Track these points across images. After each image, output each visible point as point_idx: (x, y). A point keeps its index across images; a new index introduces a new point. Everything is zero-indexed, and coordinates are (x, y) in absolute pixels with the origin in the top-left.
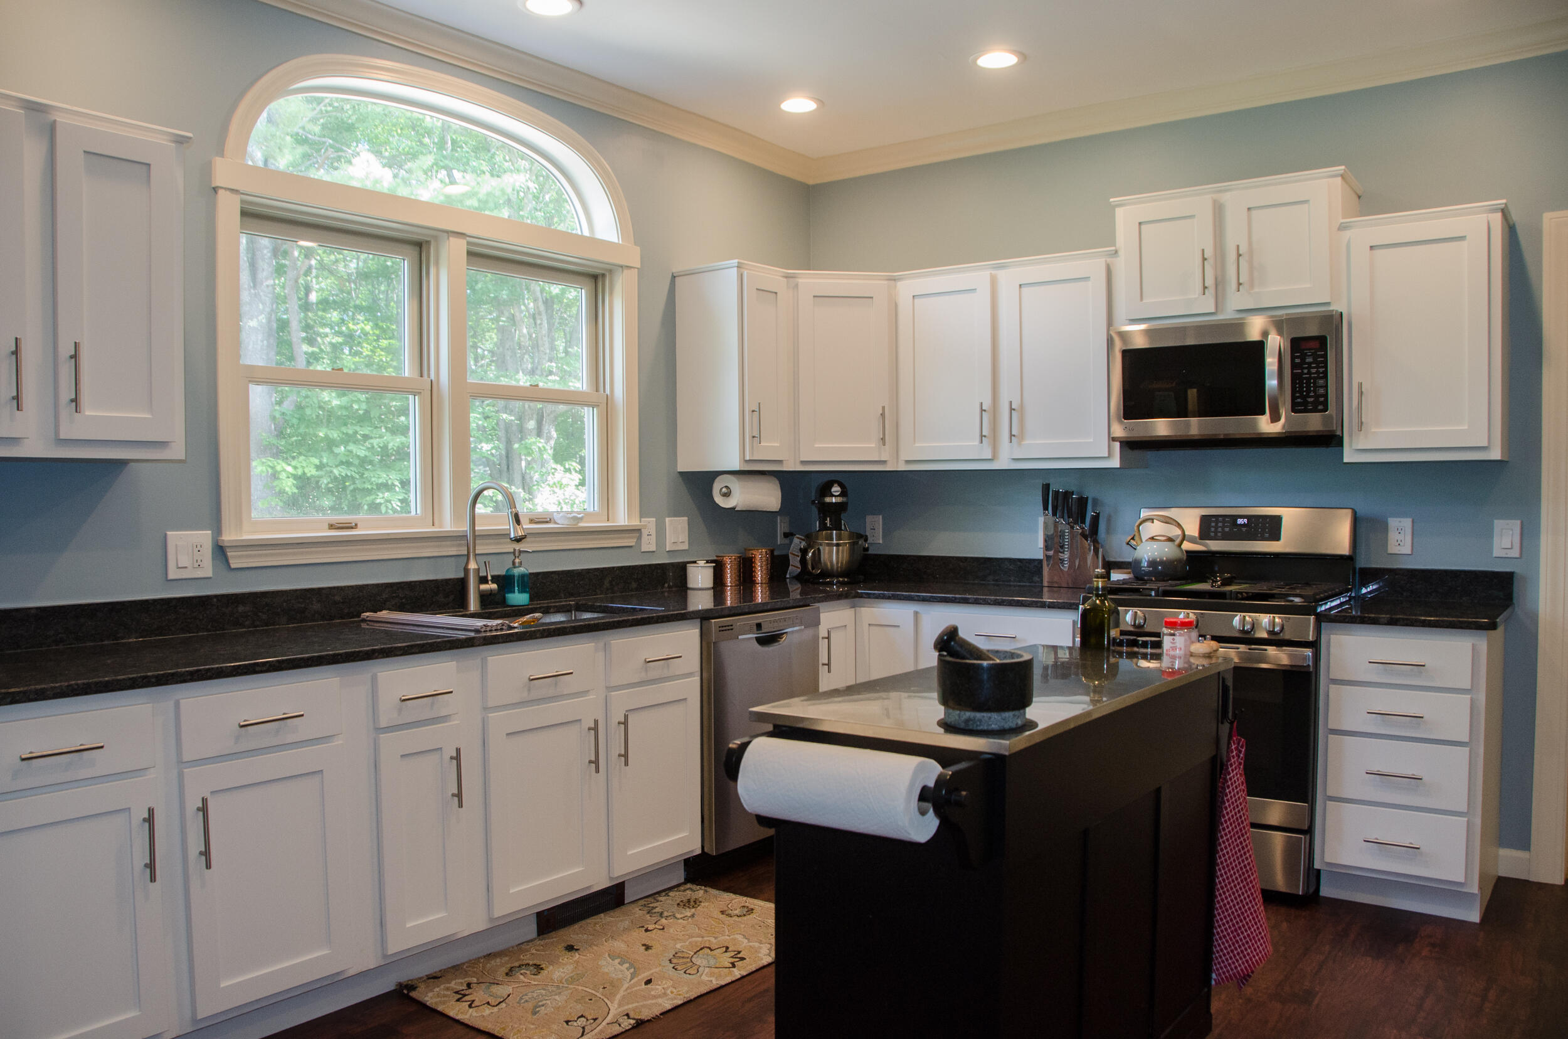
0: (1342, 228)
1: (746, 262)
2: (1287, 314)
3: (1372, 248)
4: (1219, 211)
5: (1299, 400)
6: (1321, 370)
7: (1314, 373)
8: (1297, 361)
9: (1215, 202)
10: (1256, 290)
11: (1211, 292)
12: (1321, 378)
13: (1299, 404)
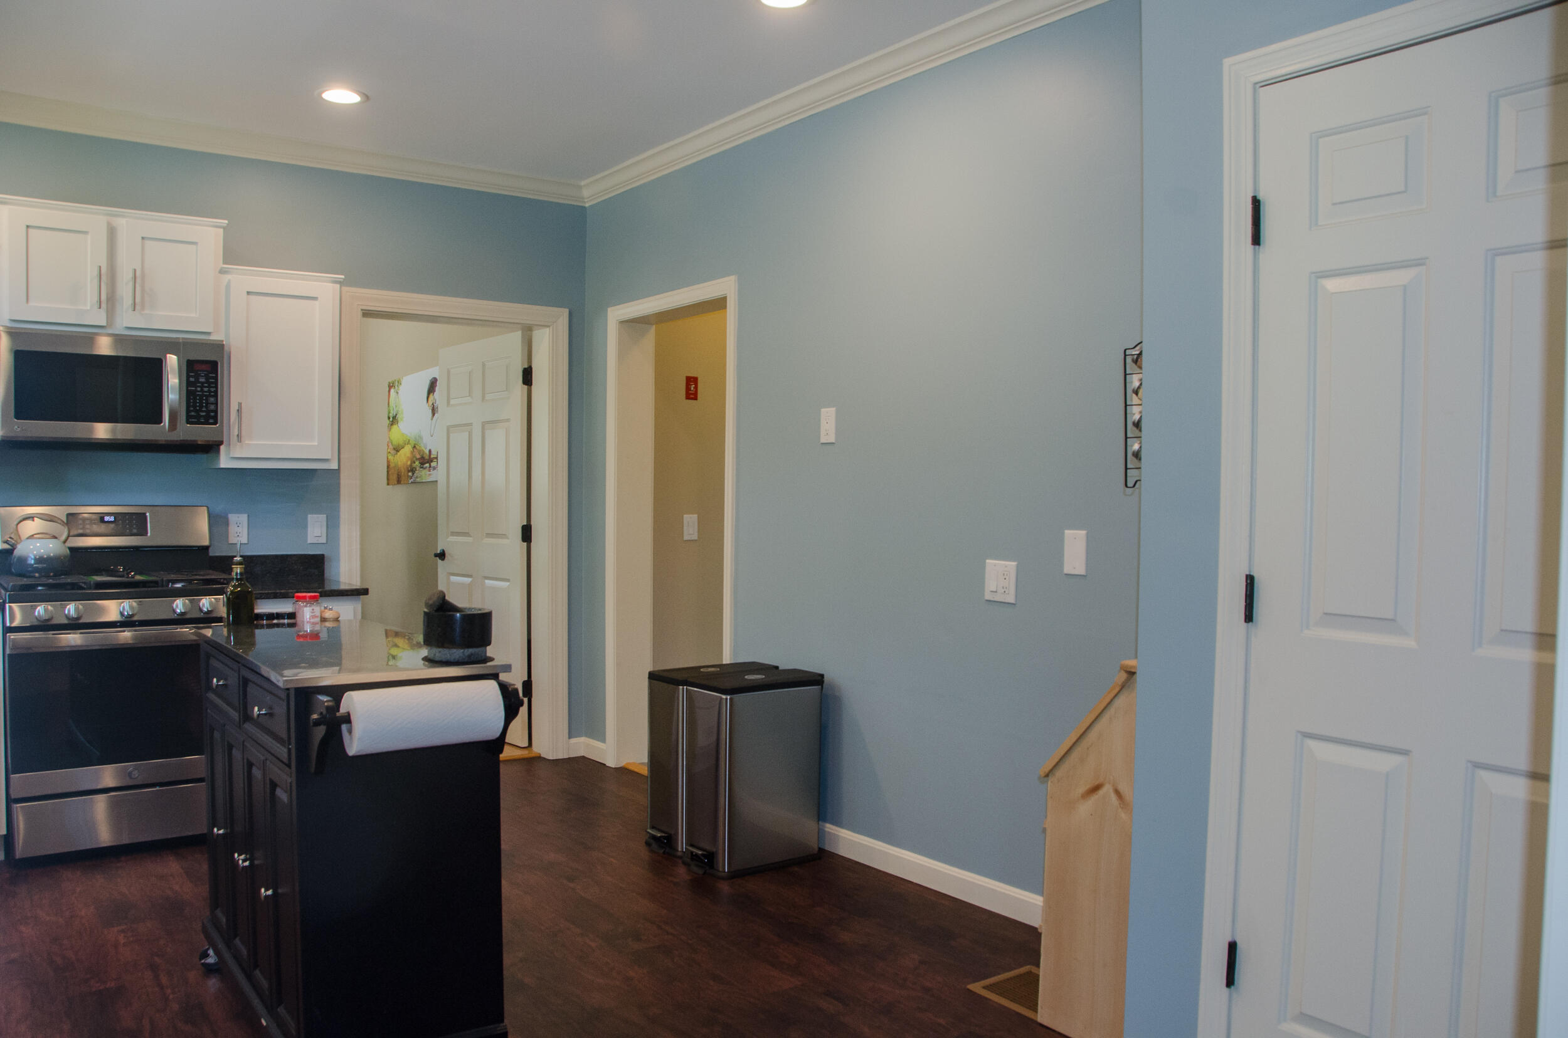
0: (222, 272)
2: (183, 338)
3: (248, 293)
4: (112, 232)
5: (193, 414)
6: (213, 390)
7: (206, 392)
8: (192, 379)
9: (109, 224)
10: (146, 312)
11: (104, 305)
12: (213, 396)
13: (192, 417)
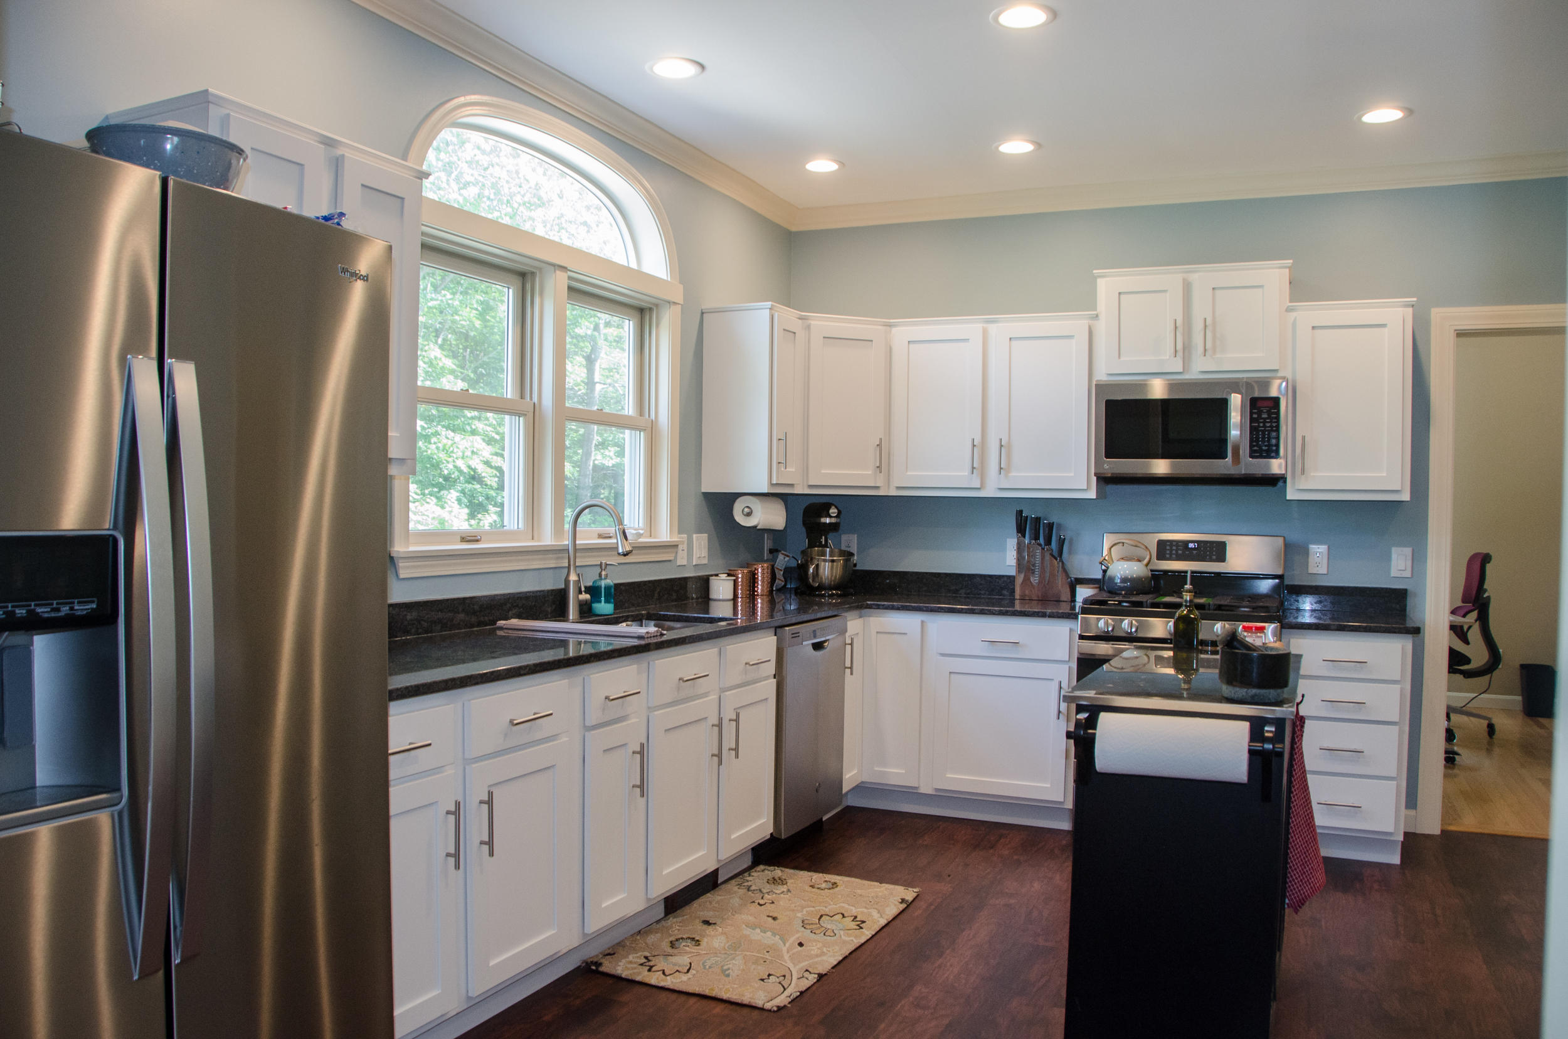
0: (1289, 310)
1: (777, 305)
2: (1247, 378)
3: (1313, 328)
4: (1187, 287)
5: (1255, 448)
6: (1274, 425)
7: (1268, 427)
8: (1255, 416)
9: (1184, 280)
10: (1218, 356)
11: (1180, 354)
12: (1274, 431)
13: (1255, 451)
